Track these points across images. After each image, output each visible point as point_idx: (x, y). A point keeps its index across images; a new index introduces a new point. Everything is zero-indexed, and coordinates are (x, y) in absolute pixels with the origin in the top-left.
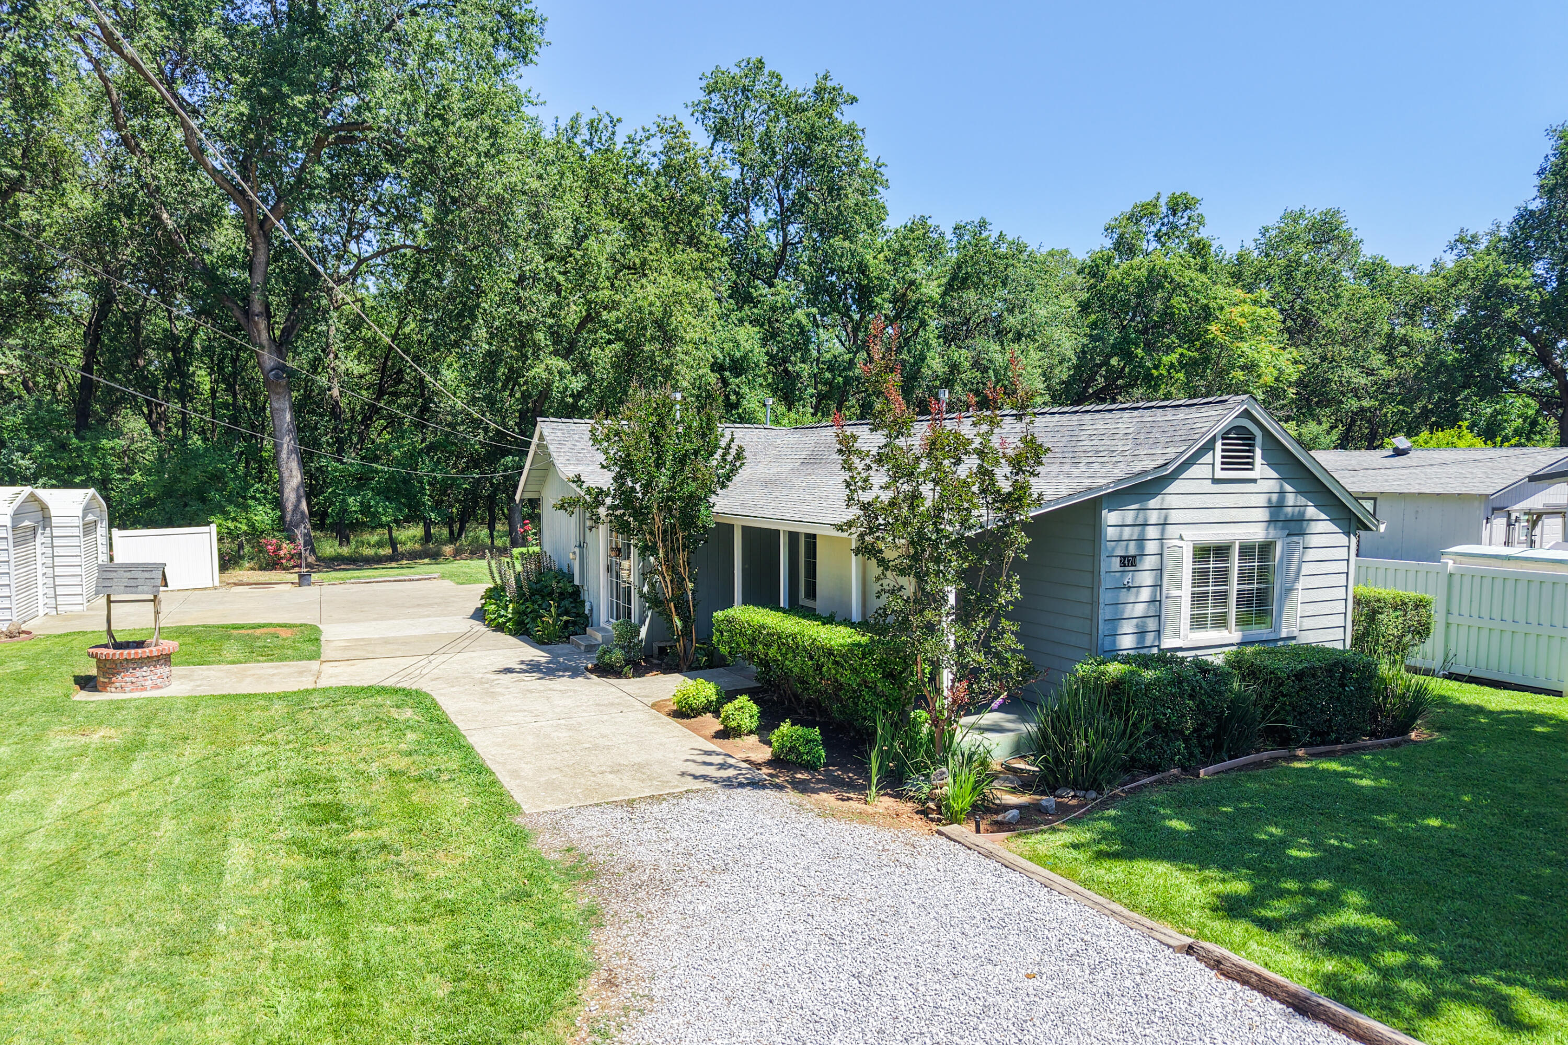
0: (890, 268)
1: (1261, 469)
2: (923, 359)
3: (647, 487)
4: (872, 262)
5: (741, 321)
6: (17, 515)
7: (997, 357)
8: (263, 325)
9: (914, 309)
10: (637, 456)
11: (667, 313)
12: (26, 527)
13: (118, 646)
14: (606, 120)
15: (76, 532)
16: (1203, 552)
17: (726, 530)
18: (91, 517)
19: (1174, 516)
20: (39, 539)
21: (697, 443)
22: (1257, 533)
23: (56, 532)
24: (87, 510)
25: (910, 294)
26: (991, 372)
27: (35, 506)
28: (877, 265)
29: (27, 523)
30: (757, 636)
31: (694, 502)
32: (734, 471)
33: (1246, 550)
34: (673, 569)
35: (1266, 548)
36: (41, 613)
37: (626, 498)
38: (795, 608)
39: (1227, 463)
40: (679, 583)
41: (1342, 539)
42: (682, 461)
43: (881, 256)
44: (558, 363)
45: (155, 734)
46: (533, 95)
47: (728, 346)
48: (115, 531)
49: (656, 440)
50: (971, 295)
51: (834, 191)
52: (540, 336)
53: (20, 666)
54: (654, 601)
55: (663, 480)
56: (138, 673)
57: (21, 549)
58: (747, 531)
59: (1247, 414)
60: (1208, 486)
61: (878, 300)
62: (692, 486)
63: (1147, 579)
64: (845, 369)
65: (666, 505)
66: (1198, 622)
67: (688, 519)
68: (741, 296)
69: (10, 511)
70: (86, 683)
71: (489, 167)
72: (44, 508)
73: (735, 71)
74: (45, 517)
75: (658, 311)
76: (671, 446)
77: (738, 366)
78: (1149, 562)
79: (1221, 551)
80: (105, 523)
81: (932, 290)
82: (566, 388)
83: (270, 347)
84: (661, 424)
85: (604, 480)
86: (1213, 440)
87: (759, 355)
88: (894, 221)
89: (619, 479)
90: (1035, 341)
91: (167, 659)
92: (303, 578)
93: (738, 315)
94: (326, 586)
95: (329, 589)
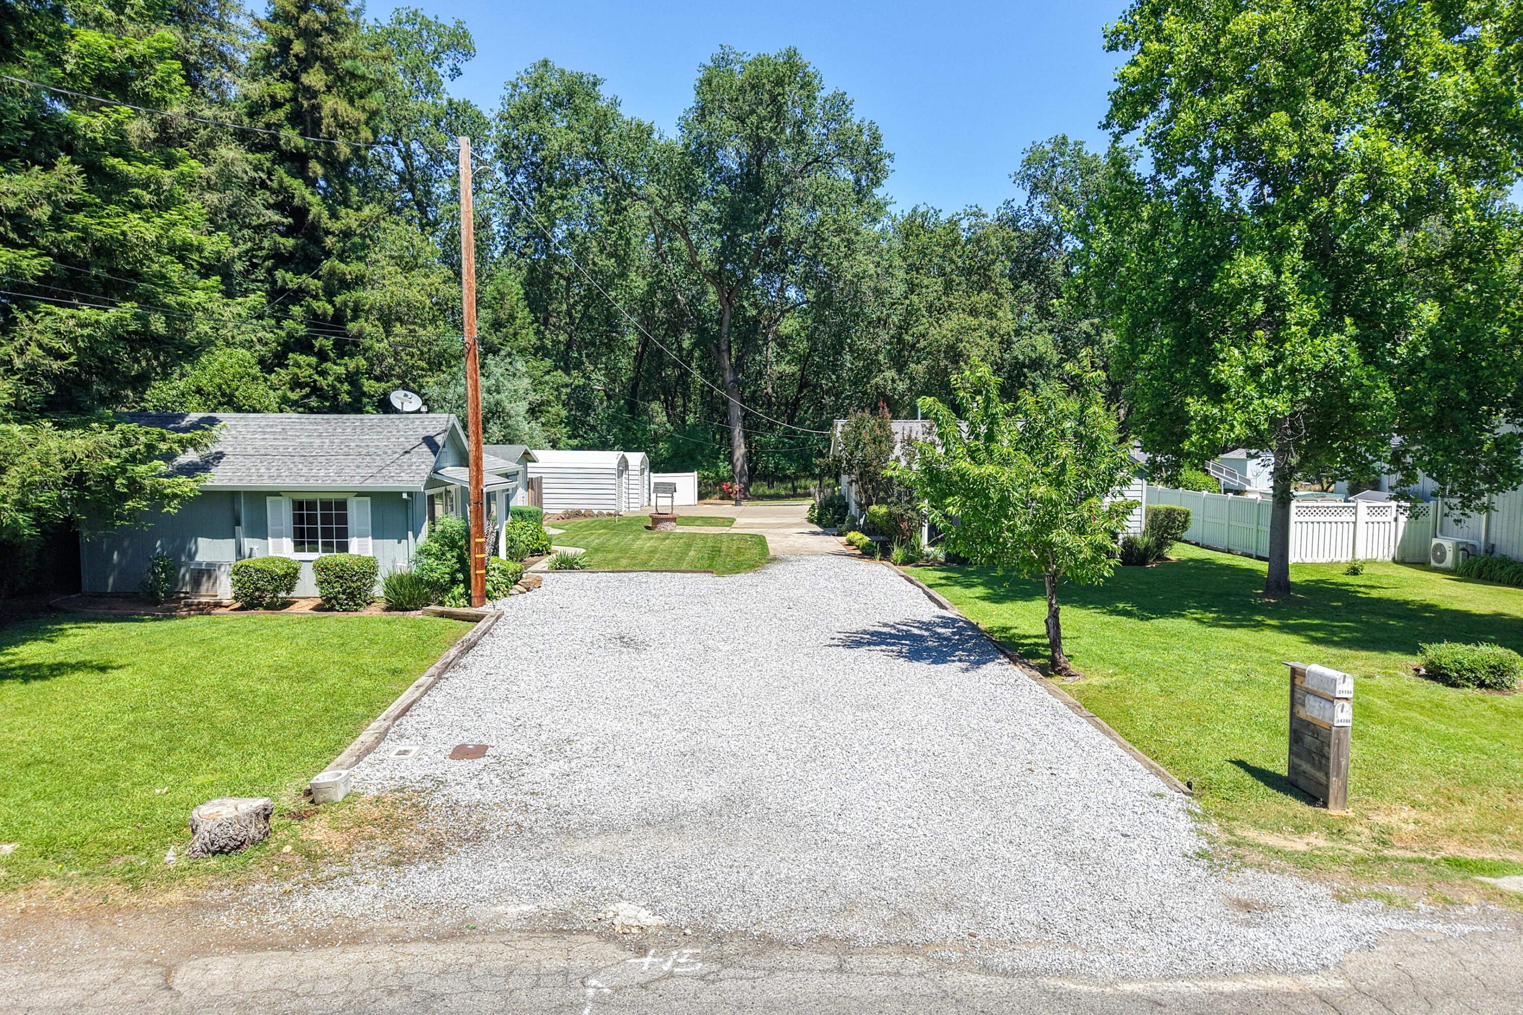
3: (851, 454)
6: (618, 464)
8: (726, 357)
10: (846, 442)
12: (621, 470)
13: (659, 514)
14: (932, 211)
15: (637, 473)
18: (643, 466)
20: (624, 476)
24: (642, 462)
27: (624, 460)
29: (622, 467)
36: (623, 510)
37: (845, 459)
42: (866, 444)
48: (652, 474)
49: (857, 435)
53: (625, 522)
55: (858, 452)
56: (667, 524)
57: (619, 479)
65: (860, 463)
69: (616, 462)
70: (649, 527)
72: (626, 462)
73: (1045, 147)
74: (627, 465)
80: (648, 470)
83: (730, 370)
91: (674, 520)
92: (738, 503)
93: (1039, 325)
94: (748, 506)
95: (749, 508)
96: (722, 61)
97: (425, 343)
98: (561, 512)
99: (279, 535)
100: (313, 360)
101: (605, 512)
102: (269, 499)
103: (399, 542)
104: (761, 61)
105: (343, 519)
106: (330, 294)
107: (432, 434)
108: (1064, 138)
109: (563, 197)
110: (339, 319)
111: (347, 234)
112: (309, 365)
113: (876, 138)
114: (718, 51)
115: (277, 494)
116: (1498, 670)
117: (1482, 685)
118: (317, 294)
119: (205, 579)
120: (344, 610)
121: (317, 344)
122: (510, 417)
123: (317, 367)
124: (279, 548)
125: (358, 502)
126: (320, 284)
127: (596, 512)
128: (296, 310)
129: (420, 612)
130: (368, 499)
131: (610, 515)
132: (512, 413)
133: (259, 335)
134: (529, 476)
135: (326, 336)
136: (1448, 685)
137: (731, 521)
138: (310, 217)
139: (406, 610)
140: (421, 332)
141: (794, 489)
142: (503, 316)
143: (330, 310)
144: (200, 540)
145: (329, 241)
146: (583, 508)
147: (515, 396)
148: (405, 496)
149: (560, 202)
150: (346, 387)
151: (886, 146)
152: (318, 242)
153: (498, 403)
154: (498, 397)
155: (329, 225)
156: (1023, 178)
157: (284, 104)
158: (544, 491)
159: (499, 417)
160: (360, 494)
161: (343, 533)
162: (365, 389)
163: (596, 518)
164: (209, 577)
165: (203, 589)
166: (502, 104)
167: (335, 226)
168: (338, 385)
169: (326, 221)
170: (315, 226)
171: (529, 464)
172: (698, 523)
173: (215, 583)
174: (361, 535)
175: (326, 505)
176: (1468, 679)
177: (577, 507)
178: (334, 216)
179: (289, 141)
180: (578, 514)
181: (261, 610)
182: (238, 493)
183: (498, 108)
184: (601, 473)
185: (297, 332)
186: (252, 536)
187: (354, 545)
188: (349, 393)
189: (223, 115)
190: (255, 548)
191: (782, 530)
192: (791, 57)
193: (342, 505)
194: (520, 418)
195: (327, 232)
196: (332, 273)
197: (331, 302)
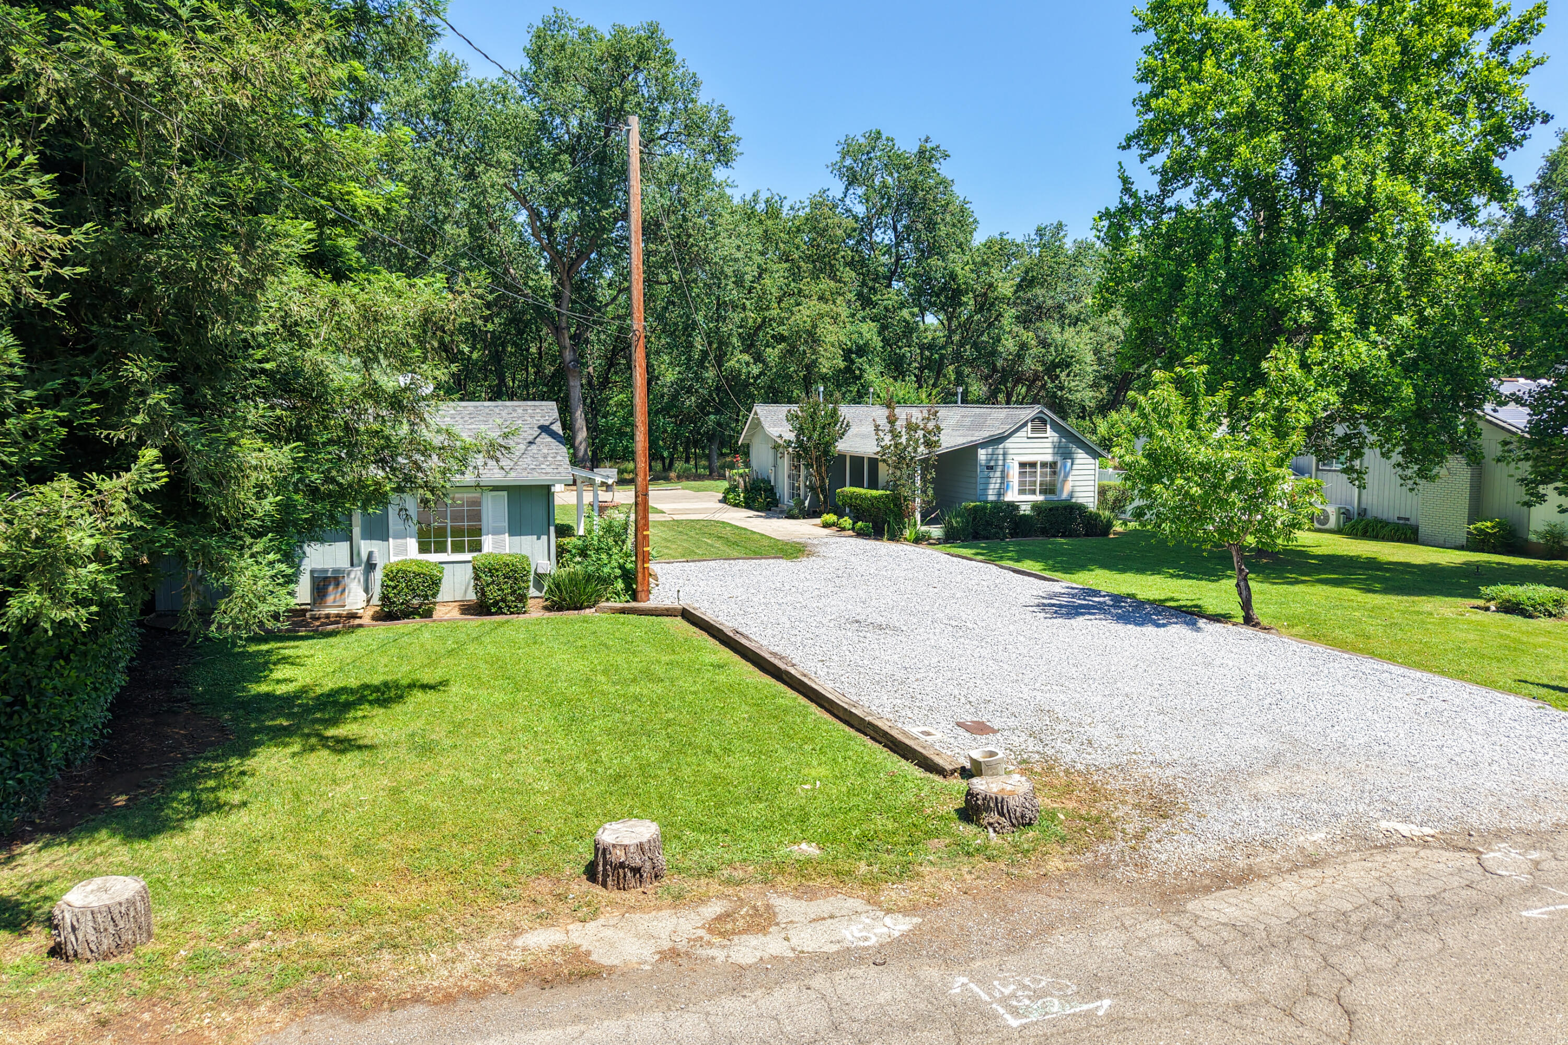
0: (974, 276)
1: (1050, 432)
2: (999, 340)
3: (809, 439)
4: (960, 272)
5: (864, 318)
7: (1058, 337)
8: (567, 335)
9: (992, 304)
10: (805, 426)
11: (815, 326)
14: (777, 198)
16: (1022, 465)
17: (842, 457)
19: (1011, 451)
21: (830, 420)
22: (1049, 458)
25: (990, 294)
26: (1052, 349)
28: (964, 273)
30: (853, 496)
31: (828, 445)
32: (846, 431)
33: (1044, 465)
34: (820, 474)
35: (1053, 465)
37: (800, 443)
38: (870, 487)
39: (1034, 430)
40: (822, 480)
41: (1092, 461)
42: (823, 428)
43: (967, 268)
44: (746, 357)
46: (729, 181)
47: (855, 336)
49: (813, 419)
50: (1039, 291)
51: (931, 225)
52: (734, 340)
54: (812, 488)
55: (815, 436)
58: (853, 458)
59: (1041, 412)
60: (1025, 440)
61: (964, 299)
62: (828, 438)
63: (998, 474)
64: (940, 348)
65: (816, 447)
66: (1022, 492)
67: (826, 452)
68: (865, 301)
71: (712, 246)
73: (862, 141)
75: (808, 325)
76: (820, 422)
77: (862, 350)
78: (1000, 469)
79: (1033, 465)
81: (1006, 289)
82: (749, 373)
83: (570, 348)
84: (815, 413)
85: (791, 436)
86: (1027, 422)
87: (877, 342)
88: (978, 239)
89: (797, 436)
90: (1088, 323)
93: (862, 313)
96: (555, 23)
99: (401, 536)
103: (539, 538)
104: (620, 32)
105: (476, 516)
107: (547, 423)
108: (879, 133)
113: (726, 122)
114: (551, 13)
116: (1558, 603)
117: (1550, 615)
119: (331, 588)
120: (512, 613)
124: (405, 551)
125: (493, 497)
129: (593, 610)
130: (505, 493)
136: (1526, 617)
139: (580, 608)
148: (555, 489)
151: (735, 129)
156: (838, 170)
160: (496, 488)
161: (477, 532)
164: (337, 584)
165: (330, 599)
173: (344, 590)
174: (496, 532)
175: (457, 499)
176: (1540, 612)
181: (418, 618)
186: (369, 538)
187: (488, 543)
190: (375, 550)
192: (653, 31)
193: (475, 501)
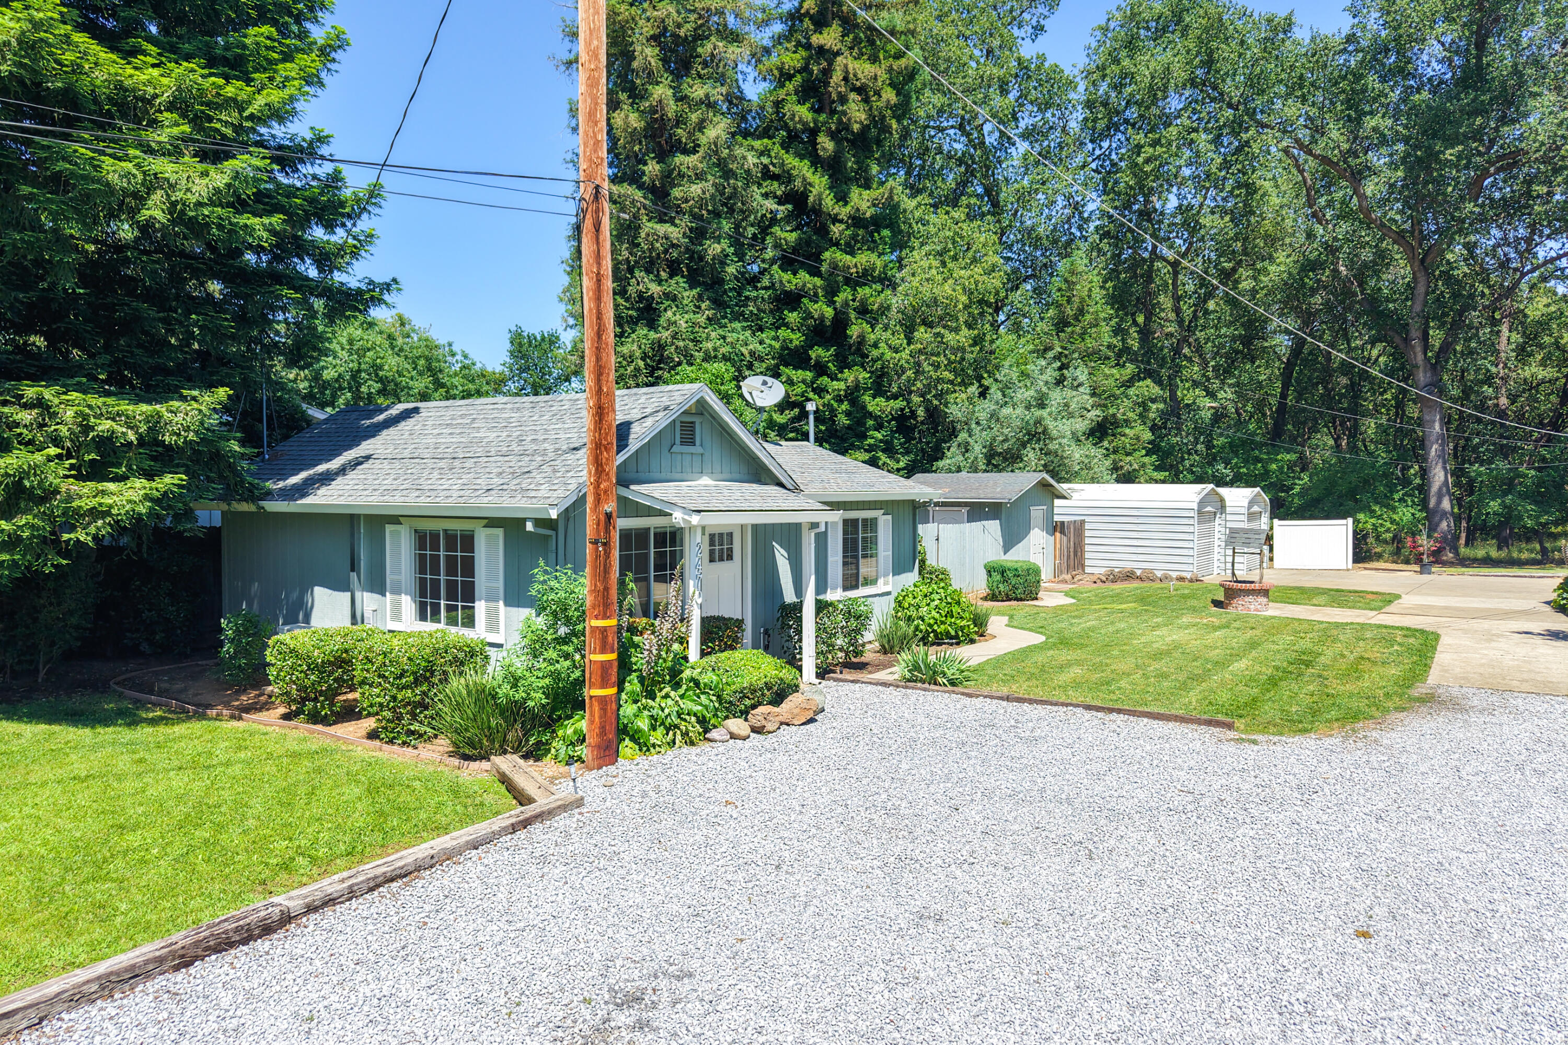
6: (1202, 503)
8: (1419, 349)
12: (1209, 512)
13: (1237, 581)
15: (1242, 518)
18: (1256, 509)
20: (1217, 521)
23: (1229, 517)
24: (1252, 503)
27: (1216, 498)
29: (1209, 509)
36: (1215, 573)
45: (1237, 624)
48: (1276, 521)
53: (1186, 592)
56: (1246, 599)
57: (1203, 526)
69: (1197, 500)
70: (1217, 604)
72: (1222, 500)
74: (1222, 505)
80: (1268, 514)
83: (1425, 367)
91: (1265, 592)
92: (1424, 569)
94: (1442, 577)
95: (1445, 577)
97: (955, 350)
98: (1103, 571)
99: (397, 591)
100: (809, 375)
101: (1174, 575)
102: (389, 528)
105: (469, 567)
106: (831, 292)
109: (1155, 143)
110: (841, 322)
111: (857, 221)
112: (804, 381)
115: (395, 520)
118: (816, 295)
121: (813, 354)
122: (1051, 439)
123: (813, 383)
124: (399, 613)
125: (488, 536)
126: (818, 281)
127: (1159, 574)
128: (793, 317)
130: (501, 531)
131: (1181, 579)
132: (1055, 433)
133: (751, 347)
134: (1056, 518)
135: (826, 345)
137: (1387, 599)
138: (811, 199)
140: (950, 337)
141: (1544, 551)
142: (1069, 311)
143: (829, 312)
144: (318, 590)
145: (836, 230)
146: (1138, 568)
147: (1066, 411)
148: (529, 527)
149: (1151, 150)
150: (845, 406)
152: (823, 231)
153: (1038, 422)
154: (1038, 413)
155: (837, 209)
157: (794, 76)
158: (1087, 541)
159: (1039, 440)
160: (492, 522)
161: (469, 595)
162: (870, 409)
163: (1157, 585)
166: (1088, 55)
167: (844, 212)
168: (835, 405)
169: (829, 202)
170: (817, 211)
171: (1057, 502)
172: (1322, 599)
174: (492, 598)
175: (451, 538)
177: (1129, 566)
178: (842, 198)
179: (794, 115)
180: (1129, 576)
181: (303, 721)
182: (359, 515)
183: (1082, 61)
184: (1171, 516)
185: (791, 341)
186: (372, 591)
187: (482, 614)
188: (848, 414)
189: (715, 92)
190: (373, 609)
191: (1486, 624)
193: (468, 541)
194: (1065, 441)
195: (835, 220)
196: (834, 266)
197: (831, 303)
